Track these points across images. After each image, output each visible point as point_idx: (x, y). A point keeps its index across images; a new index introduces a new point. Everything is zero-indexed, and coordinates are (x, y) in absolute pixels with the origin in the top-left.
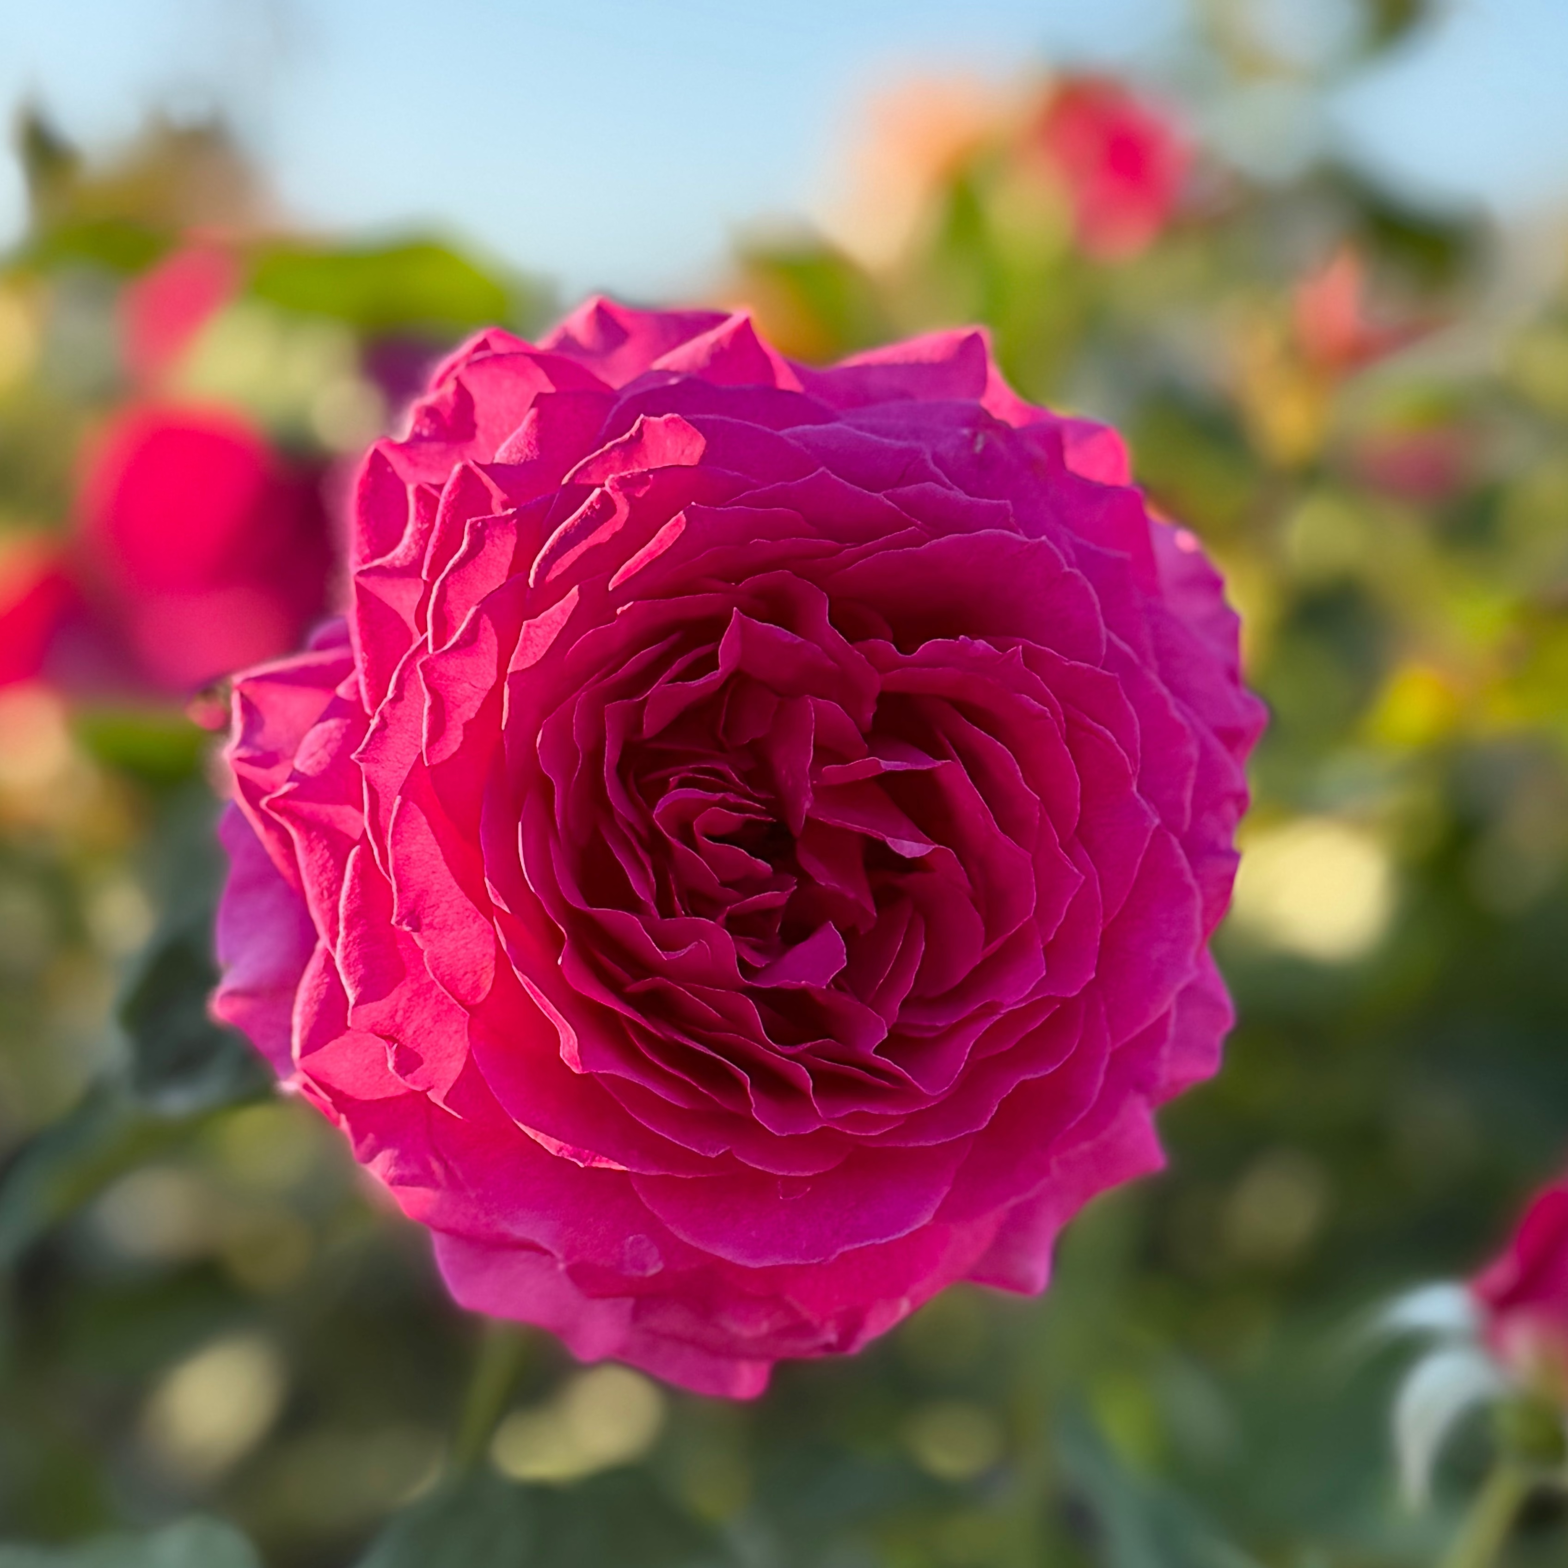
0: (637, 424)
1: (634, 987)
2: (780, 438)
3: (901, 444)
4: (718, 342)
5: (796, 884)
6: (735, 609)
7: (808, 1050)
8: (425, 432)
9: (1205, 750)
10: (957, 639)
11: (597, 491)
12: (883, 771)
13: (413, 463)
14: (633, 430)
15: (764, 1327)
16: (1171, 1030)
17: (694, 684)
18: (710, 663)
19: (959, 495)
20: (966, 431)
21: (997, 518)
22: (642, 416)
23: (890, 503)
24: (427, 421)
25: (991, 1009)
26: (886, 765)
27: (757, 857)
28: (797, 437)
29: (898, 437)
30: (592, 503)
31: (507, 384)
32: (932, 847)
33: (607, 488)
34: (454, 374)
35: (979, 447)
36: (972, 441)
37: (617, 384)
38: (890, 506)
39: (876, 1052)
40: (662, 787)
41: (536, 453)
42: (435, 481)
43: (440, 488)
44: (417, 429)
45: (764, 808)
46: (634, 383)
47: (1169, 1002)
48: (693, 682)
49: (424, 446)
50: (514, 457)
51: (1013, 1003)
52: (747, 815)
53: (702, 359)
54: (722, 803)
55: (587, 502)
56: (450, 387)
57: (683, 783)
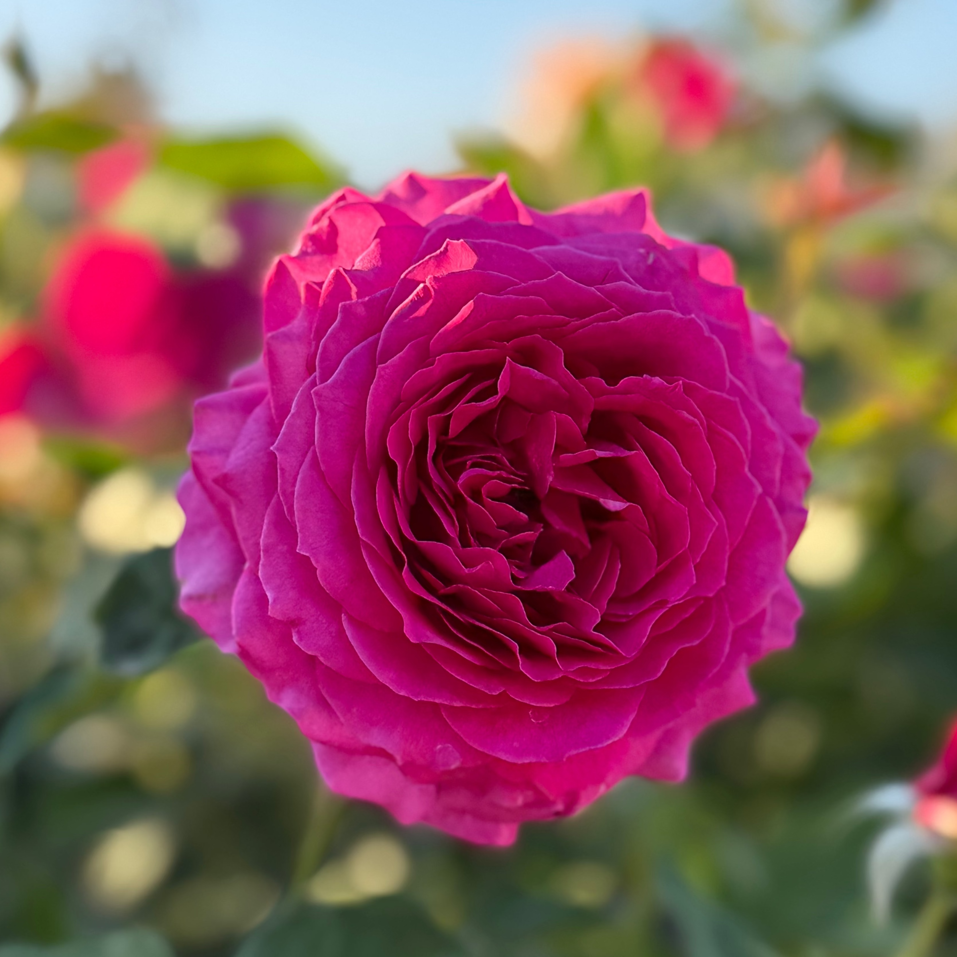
0: (444, 245)
1: (444, 590)
2: (530, 255)
3: (603, 258)
4: (487, 196)
5: (543, 527)
6: (507, 357)
7: (554, 629)
8: (310, 250)
9: (787, 447)
10: (642, 376)
11: (422, 285)
12: (598, 458)
13: (303, 269)
14: (442, 249)
15: (520, 801)
16: (768, 618)
17: (482, 404)
18: (492, 390)
19: (640, 289)
20: (642, 251)
21: (664, 303)
22: (448, 240)
23: (599, 293)
24: (310, 244)
25: (662, 603)
26: (600, 454)
27: (520, 511)
28: (538, 253)
29: (601, 254)
30: (418, 293)
31: (359, 221)
32: (628, 504)
33: (428, 283)
34: (328, 214)
35: (650, 260)
36: (645, 257)
37: (423, 223)
38: (600, 296)
39: (594, 630)
40: (462, 467)
41: (380, 264)
42: (318, 279)
43: (320, 284)
44: (304, 249)
45: (523, 481)
46: (436, 222)
47: (766, 602)
48: (481, 403)
49: (308, 258)
50: (365, 265)
51: (675, 601)
52: (513, 485)
53: (478, 206)
54: (499, 477)
55: (415, 292)
56: (325, 223)
57: (473, 465)
